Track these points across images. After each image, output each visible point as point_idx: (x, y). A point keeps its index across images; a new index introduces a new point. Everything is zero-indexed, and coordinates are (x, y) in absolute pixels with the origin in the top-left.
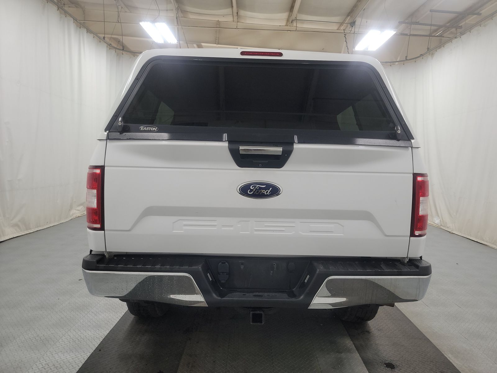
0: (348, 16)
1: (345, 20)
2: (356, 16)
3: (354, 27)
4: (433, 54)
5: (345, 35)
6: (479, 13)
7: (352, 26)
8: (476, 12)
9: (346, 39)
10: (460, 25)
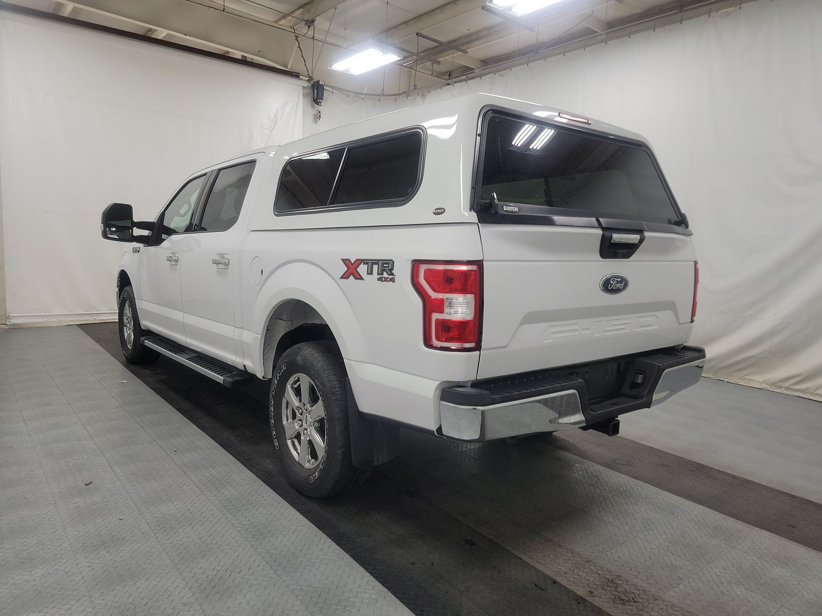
0: (300, 8)
1: (292, 12)
2: (318, 15)
3: (312, 28)
4: (423, 95)
5: (297, 37)
6: (465, 50)
7: (309, 27)
8: (461, 48)
9: (299, 44)
10: (439, 60)
